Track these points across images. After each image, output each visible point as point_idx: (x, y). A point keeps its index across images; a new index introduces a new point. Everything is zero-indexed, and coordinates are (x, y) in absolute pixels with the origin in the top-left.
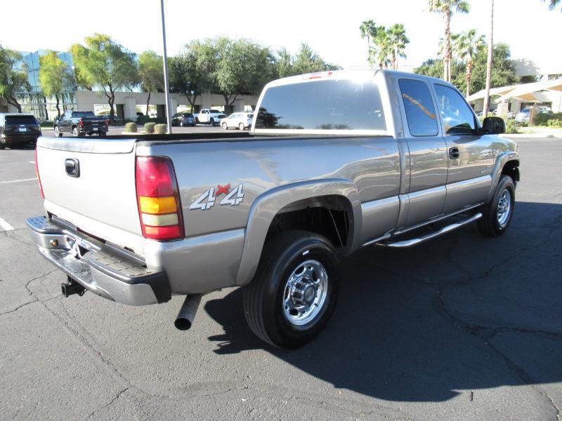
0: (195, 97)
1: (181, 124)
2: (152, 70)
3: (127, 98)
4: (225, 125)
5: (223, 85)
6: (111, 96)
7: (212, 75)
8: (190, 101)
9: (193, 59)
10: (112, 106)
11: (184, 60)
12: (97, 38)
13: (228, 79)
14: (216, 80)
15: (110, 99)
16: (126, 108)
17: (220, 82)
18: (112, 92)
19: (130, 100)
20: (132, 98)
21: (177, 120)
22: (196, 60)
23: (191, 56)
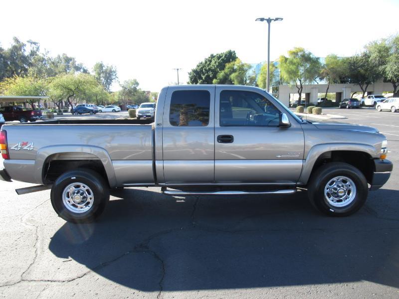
0: (367, 86)
1: (347, 107)
2: (333, 68)
3: (312, 88)
4: (379, 107)
5: (390, 76)
6: (299, 87)
7: (381, 68)
8: (362, 89)
9: (366, 56)
10: (300, 95)
11: (359, 59)
12: (294, 50)
13: (395, 70)
14: (384, 72)
15: (299, 89)
16: (311, 96)
17: (387, 73)
18: (301, 85)
19: (314, 89)
20: (316, 88)
21: (345, 103)
22: (369, 57)
23: (366, 55)
